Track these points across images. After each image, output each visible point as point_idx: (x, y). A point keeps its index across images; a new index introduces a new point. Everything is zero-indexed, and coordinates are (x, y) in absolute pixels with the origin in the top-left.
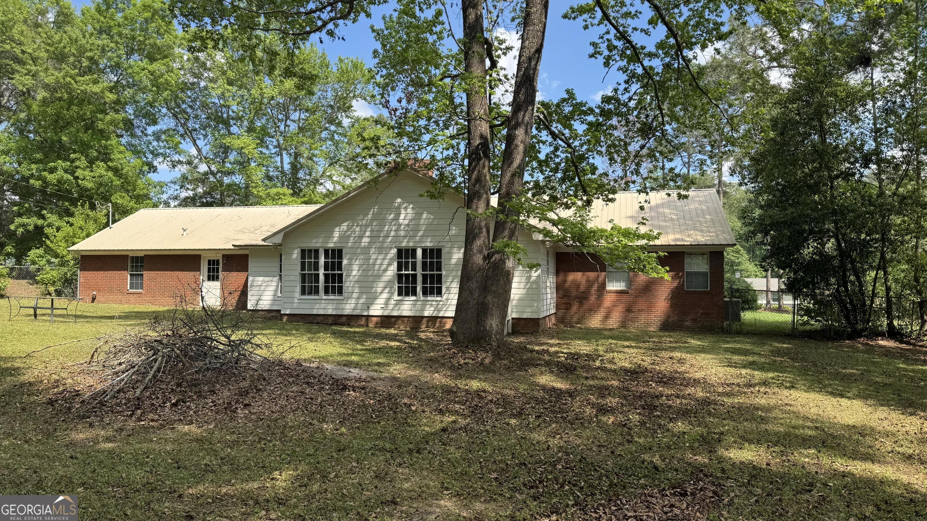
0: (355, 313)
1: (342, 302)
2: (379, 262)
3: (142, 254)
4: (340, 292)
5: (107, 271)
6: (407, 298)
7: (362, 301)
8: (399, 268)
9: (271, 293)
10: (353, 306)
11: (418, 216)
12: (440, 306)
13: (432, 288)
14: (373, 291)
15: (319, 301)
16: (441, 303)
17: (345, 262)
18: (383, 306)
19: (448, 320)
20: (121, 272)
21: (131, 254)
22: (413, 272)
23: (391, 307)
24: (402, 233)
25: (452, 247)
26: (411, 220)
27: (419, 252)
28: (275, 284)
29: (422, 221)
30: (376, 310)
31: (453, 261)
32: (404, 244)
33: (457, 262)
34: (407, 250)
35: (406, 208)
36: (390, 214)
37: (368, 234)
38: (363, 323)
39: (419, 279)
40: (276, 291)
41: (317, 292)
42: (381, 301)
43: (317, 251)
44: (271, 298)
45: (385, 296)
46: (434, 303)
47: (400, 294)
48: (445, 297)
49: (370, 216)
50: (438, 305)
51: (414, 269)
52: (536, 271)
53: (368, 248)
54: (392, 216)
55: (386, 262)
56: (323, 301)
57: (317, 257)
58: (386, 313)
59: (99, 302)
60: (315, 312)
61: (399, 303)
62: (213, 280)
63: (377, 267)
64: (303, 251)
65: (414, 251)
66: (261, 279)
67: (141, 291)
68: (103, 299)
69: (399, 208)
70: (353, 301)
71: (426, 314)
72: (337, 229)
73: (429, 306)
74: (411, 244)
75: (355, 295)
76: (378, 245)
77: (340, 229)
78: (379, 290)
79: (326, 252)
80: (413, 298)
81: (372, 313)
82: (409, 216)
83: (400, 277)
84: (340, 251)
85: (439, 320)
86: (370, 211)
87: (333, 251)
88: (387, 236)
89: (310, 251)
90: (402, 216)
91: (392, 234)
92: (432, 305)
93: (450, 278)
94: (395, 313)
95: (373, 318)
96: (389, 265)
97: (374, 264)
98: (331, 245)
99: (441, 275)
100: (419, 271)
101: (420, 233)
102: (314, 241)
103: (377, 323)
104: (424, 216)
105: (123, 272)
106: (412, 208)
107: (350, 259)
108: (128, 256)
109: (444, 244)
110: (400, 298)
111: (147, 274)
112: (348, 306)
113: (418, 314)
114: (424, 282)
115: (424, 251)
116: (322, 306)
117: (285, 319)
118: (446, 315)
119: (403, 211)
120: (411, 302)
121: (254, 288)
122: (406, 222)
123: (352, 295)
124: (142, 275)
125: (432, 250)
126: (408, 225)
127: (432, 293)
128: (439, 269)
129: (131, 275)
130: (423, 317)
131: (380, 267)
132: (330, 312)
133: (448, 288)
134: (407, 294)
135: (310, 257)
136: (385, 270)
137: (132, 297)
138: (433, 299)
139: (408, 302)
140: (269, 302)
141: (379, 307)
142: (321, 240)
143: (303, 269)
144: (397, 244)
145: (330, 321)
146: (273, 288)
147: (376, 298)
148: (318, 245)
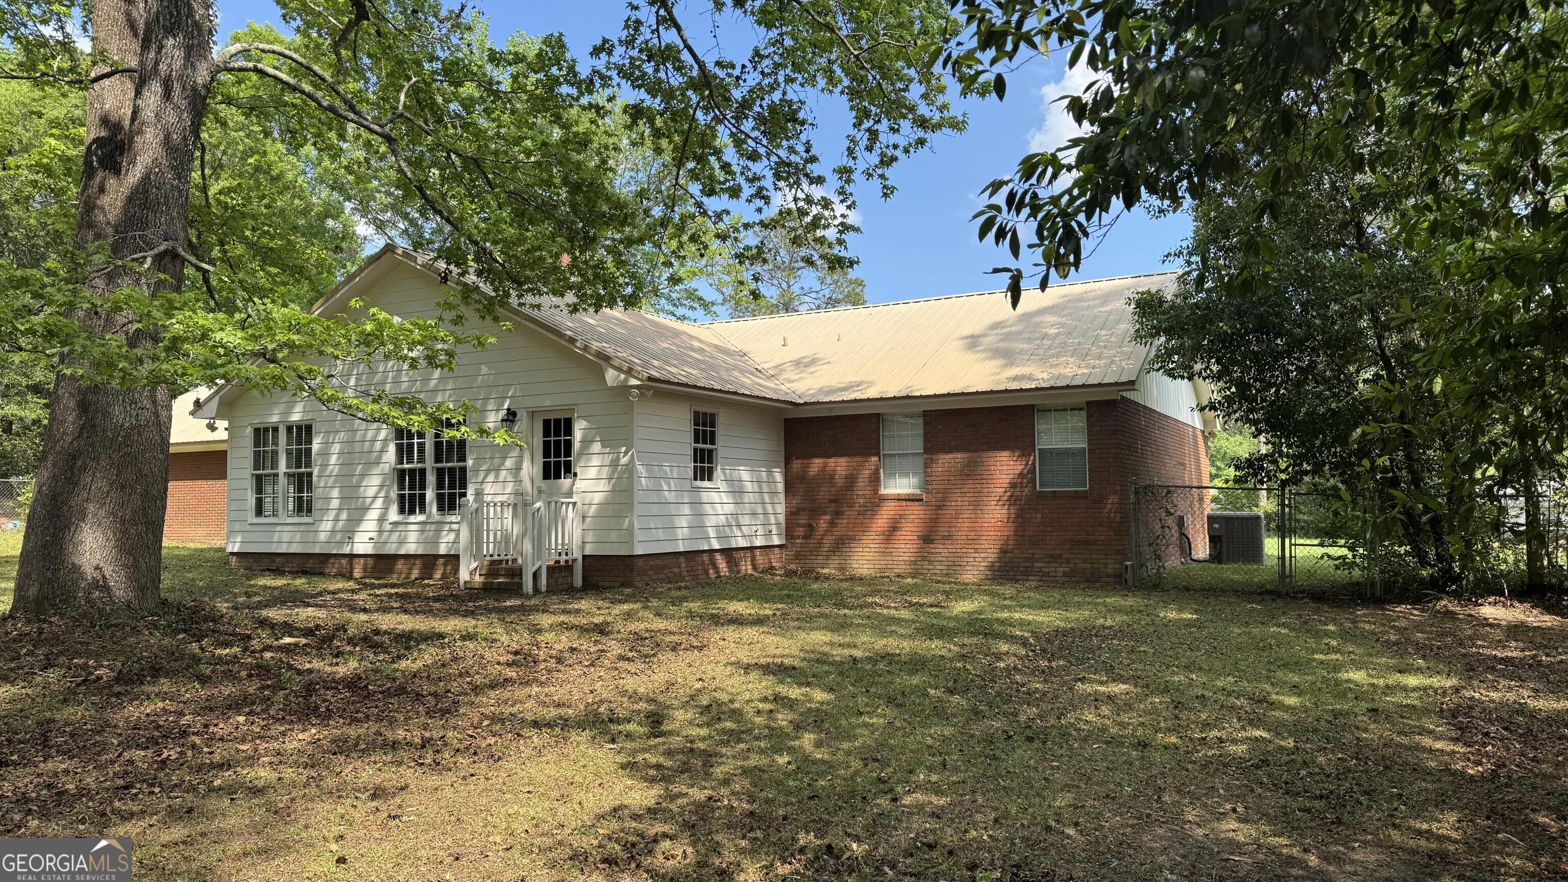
1: (310, 528)
2: (366, 447)
4: (310, 508)
6: (412, 519)
7: (340, 526)
8: (399, 457)
10: (326, 536)
13: (452, 497)
15: (279, 528)
17: (316, 446)
18: (372, 535)
22: (420, 465)
23: (385, 537)
30: (363, 544)
38: (344, 570)
39: (431, 479)
41: (276, 510)
42: (369, 525)
43: (276, 431)
46: (454, 527)
47: (402, 511)
51: (421, 459)
52: (626, 452)
55: (377, 446)
56: (286, 528)
57: (276, 441)
58: (379, 549)
60: (274, 549)
61: (399, 529)
64: (257, 432)
70: (328, 526)
71: (442, 549)
73: (445, 534)
79: (289, 431)
80: (420, 518)
81: (357, 549)
83: (400, 475)
84: (309, 428)
87: (299, 428)
89: (266, 430)
92: (450, 531)
93: (481, 473)
95: (358, 561)
96: (381, 452)
98: (296, 418)
99: (463, 470)
100: (429, 463)
101: (431, 387)
102: (272, 411)
103: (365, 570)
107: (323, 444)
110: (401, 518)
112: (319, 537)
113: (429, 551)
114: (440, 485)
116: (284, 536)
117: (233, 562)
120: (418, 527)
123: (326, 514)
127: (451, 507)
128: (463, 457)
130: (437, 557)
132: (295, 548)
134: (412, 512)
135: (266, 444)
136: (376, 463)
138: (453, 518)
139: (414, 527)
141: (366, 537)
142: (281, 409)
143: (256, 465)
145: (294, 565)
147: (361, 519)
148: (278, 418)
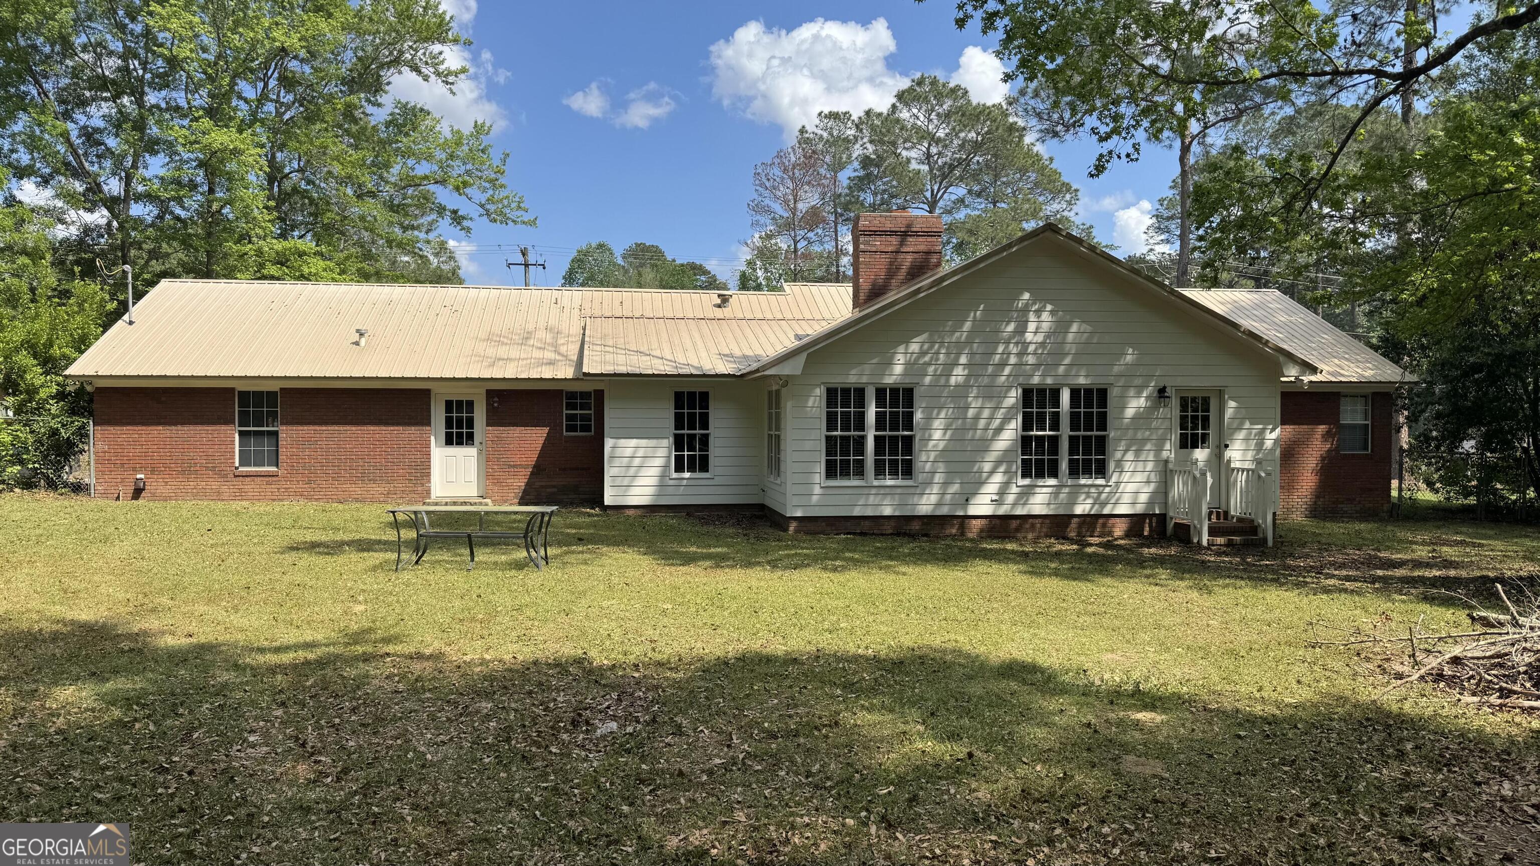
0: (938, 513)
1: (912, 491)
2: (986, 413)
3: (275, 387)
4: (908, 471)
5: (175, 424)
6: (1040, 482)
7: (955, 488)
8: (1027, 425)
9: (655, 471)
10: (933, 499)
11: (1061, 328)
12: (1104, 496)
13: (1087, 463)
14: (975, 469)
15: (866, 491)
16: (1107, 489)
17: (918, 416)
18: (995, 497)
19: (1118, 520)
20: (218, 427)
21: (241, 387)
22: (1052, 433)
23: (1010, 499)
24: (1031, 360)
25: (1126, 387)
26: (1048, 335)
27: (1065, 397)
28: (663, 452)
29: (1070, 337)
30: (982, 506)
31: (1130, 412)
32: (1036, 380)
33: (1136, 413)
34: (1041, 391)
35: (1038, 312)
36: (1008, 323)
37: (963, 360)
38: (954, 531)
39: (1064, 446)
40: (666, 467)
41: (860, 471)
42: (991, 488)
43: (860, 392)
44: (654, 481)
45: (998, 478)
46: (1093, 490)
47: (1026, 475)
48: (1114, 478)
49: (967, 326)
50: (1100, 493)
51: (1055, 426)
52: (1273, 430)
53: (964, 388)
54: (1011, 327)
55: (1000, 414)
56: (873, 491)
57: (861, 402)
58: (1002, 511)
59: (154, 497)
60: (857, 512)
61: (1026, 493)
62: (460, 443)
63: (982, 423)
64: (831, 393)
65: (1055, 394)
66: (633, 442)
67: (274, 469)
68: (163, 490)
69: (1025, 310)
70: (936, 489)
71: (1079, 510)
72: (901, 349)
73: (1083, 497)
74: (1049, 381)
75: (938, 478)
76: (986, 381)
77: (906, 348)
78: (987, 467)
79: (880, 393)
80: (1052, 482)
81: (973, 511)
82: (1045, 326)
83: (1025, 442)
84: (909, 393)
85: (1101, 521)
86: (968, 316)
87: (895, 391)
88: (1003, 364)
89: (846, 391)
90: (1032, 327)
91: (1013, 360)
92: (1088, 495)
93: (1123, 443)
94: (1019, 511)
95: (974, 522)
96: (1006, 420)
97: (977, 418)
98: (889, 380)
99: (1105, 438)
100: (1065, 431)
101: (1067, 361)
102: (853, 372)
103: (982, 531)
104: (1074, 328)
105: (223, 427)
106: (1051, 311)
107: (928, 409)
108: (233, 389)
109: (1111, 380)
110: (1027, 481)
111: (288, 434)
112: (924, 499)
113: (1061, 511)
114: (1073, 450)
115: (1075, 393)
116: (872, 500)
117: (792, 527)
118: (1116, 512)
119: (1032, 317)
120: (1049, 490)
121: (617, 462)
122: (1040, 338)
123: (932, 478)
124: (276, 434)
125: (1089, 391)
126: (1042, 344)
127: (1088, 472)
128: (1103, 426)
129: (241, 433)
130: (1073, 517)
131: (989, 424)
132: (887, 511)
133: (1119, 463)
134: (1040, 475)
135: (846, 404)
136: (999, 430)
137: (249, 486)
138: (1090, 482)
139: (1045, 490)
140: (651, 491)
141: (987, 499)
142: (867, 369)
143: (831, 425)
144: (1021, 380)
145: (887, 530)
146: (659, 462)
147: (982, 483)
148: (864, 379)
